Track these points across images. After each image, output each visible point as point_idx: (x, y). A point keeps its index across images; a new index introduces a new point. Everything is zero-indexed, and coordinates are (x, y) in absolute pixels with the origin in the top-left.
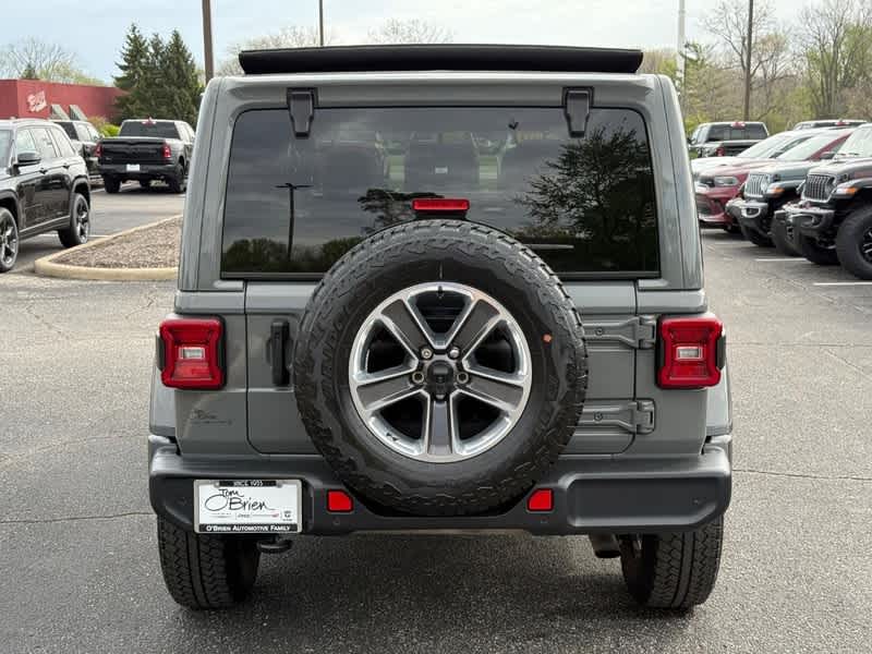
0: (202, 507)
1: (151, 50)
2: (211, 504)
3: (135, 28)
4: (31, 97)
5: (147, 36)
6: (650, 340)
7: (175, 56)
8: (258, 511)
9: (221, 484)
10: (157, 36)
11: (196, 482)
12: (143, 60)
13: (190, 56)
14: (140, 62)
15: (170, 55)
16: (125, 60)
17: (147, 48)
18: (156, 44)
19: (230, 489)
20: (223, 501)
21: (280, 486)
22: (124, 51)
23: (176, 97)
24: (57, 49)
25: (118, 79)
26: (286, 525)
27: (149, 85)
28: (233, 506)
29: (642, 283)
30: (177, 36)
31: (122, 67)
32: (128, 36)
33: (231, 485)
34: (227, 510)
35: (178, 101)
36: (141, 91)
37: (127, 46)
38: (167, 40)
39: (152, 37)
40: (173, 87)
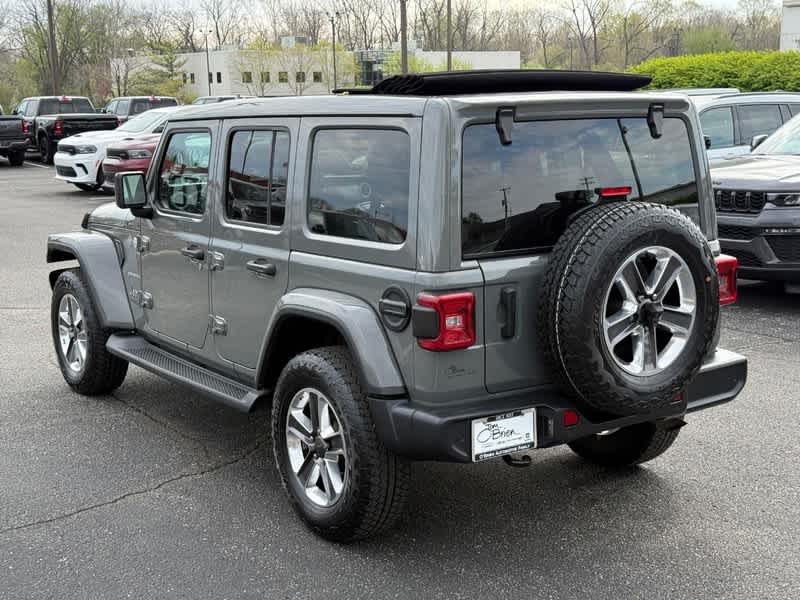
0: (476, 441)
2: (482, 438)
8: (510, 437)
9: (489, 421)
11: (473, 422)
19: (493, 423)
20: (488, 434)
21: (523, 415)
26: (527, 444)
28: (495, 436)
33: (494, 419)
34: (491, 440)
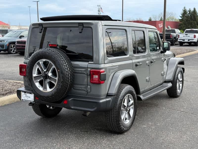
1: (188, 12)
2: (23, 96)
3: (185, 8)
4: (159, 24)
5: (187, 9)
6: (89, 73)
7: (194, 14)
8: (29, 98)
9: (25, 93)
10: (190, 9)
11: (21, 92)
12: (186, 15)
13: (197, 13)
14: (185, 15)
15: (193, 13)
16: (182, 15)
17: (187, 12)
18: (190, 11)
21: (32, 94)
22: (182, 13)
23: (193, 23)
24: (171, 13)
25: (180, 20)
26: (33, 101)
27: (187, 21)
29: (90, 62)
30: (195, 9)
31: (181, 17)
32: (183, 10)
34: (25, 97)
35: (193, 24)
36: (185, 22)
37: (183, 12)
38: (192, 10)
39: (189, 9)
40: (192, 21)
